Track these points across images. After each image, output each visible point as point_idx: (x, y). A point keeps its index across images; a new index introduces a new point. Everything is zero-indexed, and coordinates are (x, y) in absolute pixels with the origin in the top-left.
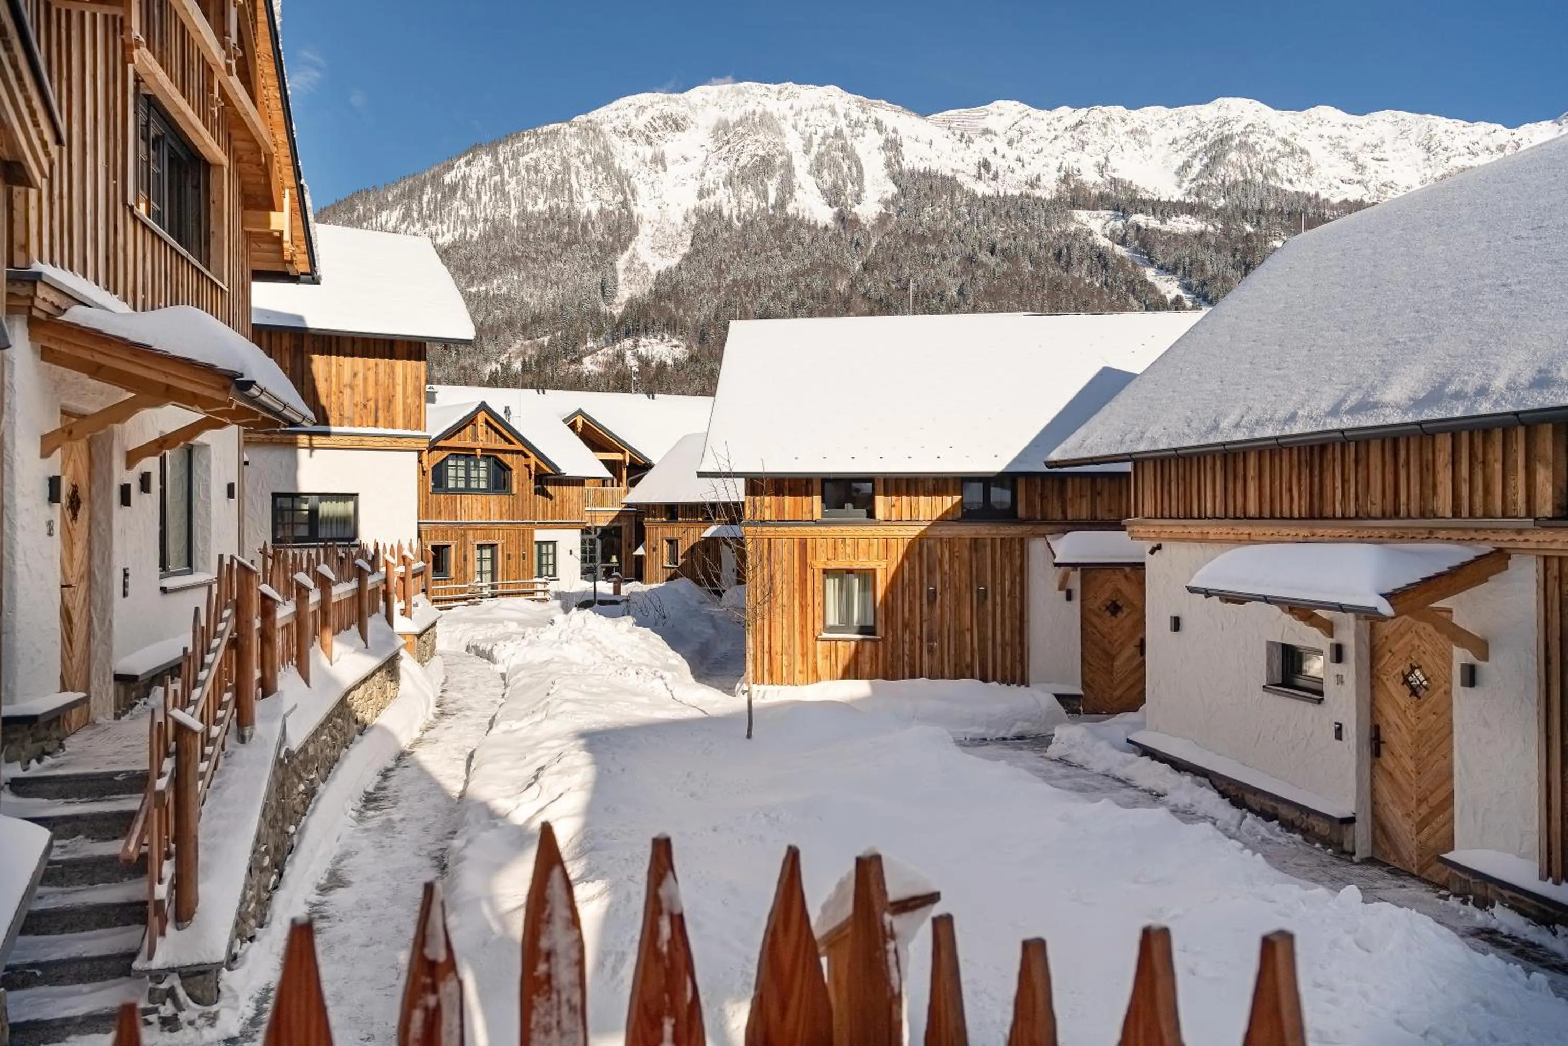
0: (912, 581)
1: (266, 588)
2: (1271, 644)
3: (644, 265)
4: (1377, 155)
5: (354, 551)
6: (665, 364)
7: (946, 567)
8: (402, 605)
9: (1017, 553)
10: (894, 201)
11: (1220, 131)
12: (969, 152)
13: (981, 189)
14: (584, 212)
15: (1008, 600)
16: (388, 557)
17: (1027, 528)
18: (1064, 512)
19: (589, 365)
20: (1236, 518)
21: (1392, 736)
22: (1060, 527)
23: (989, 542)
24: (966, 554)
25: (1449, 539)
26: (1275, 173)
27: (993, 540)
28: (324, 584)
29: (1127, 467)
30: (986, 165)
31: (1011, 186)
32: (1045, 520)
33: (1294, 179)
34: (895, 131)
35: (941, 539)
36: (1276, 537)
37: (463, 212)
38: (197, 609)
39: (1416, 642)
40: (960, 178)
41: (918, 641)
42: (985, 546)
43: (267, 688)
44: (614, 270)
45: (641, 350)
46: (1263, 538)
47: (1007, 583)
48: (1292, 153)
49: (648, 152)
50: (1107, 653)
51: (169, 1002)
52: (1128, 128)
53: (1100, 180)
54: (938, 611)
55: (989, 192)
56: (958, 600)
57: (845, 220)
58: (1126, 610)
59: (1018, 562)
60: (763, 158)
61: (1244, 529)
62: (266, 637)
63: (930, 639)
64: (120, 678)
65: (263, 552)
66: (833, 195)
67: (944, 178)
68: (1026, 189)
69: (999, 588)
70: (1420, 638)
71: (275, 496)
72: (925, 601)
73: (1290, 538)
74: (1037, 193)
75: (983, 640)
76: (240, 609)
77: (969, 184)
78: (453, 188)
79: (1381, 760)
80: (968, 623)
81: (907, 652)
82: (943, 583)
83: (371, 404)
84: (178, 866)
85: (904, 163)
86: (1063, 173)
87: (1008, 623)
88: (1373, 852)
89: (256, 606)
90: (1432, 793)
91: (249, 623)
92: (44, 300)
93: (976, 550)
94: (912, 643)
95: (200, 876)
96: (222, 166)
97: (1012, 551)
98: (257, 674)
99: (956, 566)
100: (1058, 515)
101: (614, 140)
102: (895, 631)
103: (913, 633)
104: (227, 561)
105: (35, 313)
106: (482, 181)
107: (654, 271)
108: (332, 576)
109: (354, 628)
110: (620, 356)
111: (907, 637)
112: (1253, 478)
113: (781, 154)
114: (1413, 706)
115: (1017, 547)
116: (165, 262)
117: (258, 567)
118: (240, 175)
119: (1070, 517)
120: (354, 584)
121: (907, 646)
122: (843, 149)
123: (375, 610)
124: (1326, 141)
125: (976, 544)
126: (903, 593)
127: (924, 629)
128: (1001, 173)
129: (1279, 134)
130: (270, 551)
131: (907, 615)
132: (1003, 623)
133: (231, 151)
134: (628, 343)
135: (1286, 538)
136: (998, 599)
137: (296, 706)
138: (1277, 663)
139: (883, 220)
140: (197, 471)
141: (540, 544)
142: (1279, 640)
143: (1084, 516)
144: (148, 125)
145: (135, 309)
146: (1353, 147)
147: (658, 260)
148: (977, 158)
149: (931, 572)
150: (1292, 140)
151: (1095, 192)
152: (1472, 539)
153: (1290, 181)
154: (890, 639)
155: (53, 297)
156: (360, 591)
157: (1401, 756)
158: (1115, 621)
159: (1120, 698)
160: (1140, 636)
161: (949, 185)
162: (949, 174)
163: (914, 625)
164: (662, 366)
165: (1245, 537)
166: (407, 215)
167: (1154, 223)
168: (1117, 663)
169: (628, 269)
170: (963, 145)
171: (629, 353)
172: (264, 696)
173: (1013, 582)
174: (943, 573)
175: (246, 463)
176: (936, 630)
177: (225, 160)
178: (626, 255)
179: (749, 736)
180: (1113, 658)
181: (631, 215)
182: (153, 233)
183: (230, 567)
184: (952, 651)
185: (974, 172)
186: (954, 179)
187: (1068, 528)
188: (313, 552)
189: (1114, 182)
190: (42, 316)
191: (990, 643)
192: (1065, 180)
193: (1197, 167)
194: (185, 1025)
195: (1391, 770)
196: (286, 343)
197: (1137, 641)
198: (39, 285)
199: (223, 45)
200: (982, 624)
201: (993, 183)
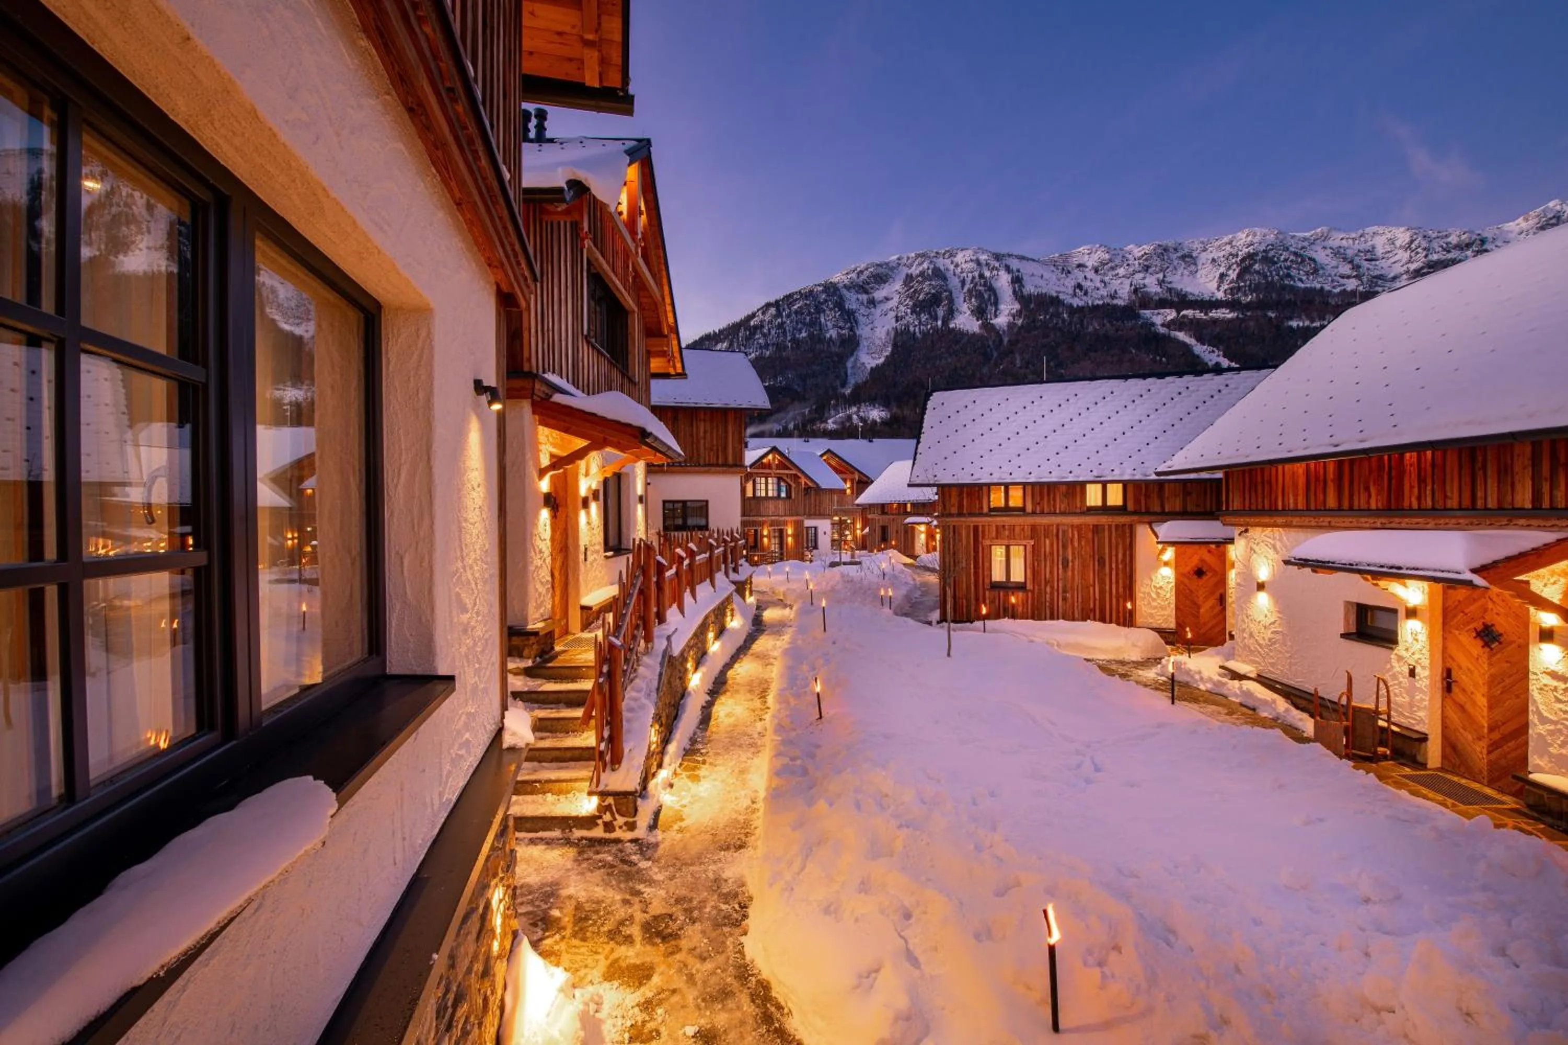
0: (1052, 554)
1: (659, 558)
2: (1348, 604)
3: (863, 364)
4: (1369, 256)
5: (707, 533)
6: (876, 422)
7: (1076, 544)
8: (733, 566)
9: (1128, 535)
10: (1019, 313)
11: (1247, 250)
12: (1068, 280)
13: (1076, 302)
14: (828, 336)
15: (1120, 566)
16: (725, 537)
17: (1135, 518)
18: (1163, 506)
19: (831, 425)
20: (1316, 510)
21: (1464, 677)
22: (1160, 517)
23: (1106, 527)
24: (1090, 535)
25: (1529, 526)
26: (1288, 276)
27: (1110, 526)
28: (691, 554)
29: (1219, 475)
30: (1079, 286)
31: (1098, 297)
32: (1148, 512)
33: (1304, 278)
34: (1018, 271)
35: (1072, 526)
36: (1355, 524)
37: (761, 341)
38: (621, 572)
39: (1490, 605)
40: (1062, 297)
41: (1056, 594)
42: (1104, 530)
43: (661, 619)
44: (846, 368)
45: (862, 414)
46: (1343, 525)
47: (1120, 556)
48: (1303, 261)
49: (864, 297)
50: (1195, 604)
51: (608, 813)
52: (1179, 254)
53: (1159, 290)
54: (1070, 573)
55: (1081, 304)
56: (1084, 566)
57: (987, 326)
58: (1209, 574)
59: (1128, 540)
60: (933, 294)
61: (1325, 520)
62: (660, 588)
63: (1065, 591)
64: (584, 608)
65: (659, 534)
66: (980, 313)
67: (1051, 297)
68: (1108, 300)
69: (1114, 559)
70: (1494, 602)
71: (664, 502)
72: (1060, 566)
73: (1368, 525)
74: (1115, 302)
75: (1102, 592)
76: (645, 572)
77: (1068, 300)
78: (756, 327)
79: (1452, 694)
80: (1091, 582)
81: (1048, 599)
82: (1073, 554)
83: (715, 448)
84: (611, 730)
85: (1024, 290)
86: (1133, 287)
87: (1121, 582)
88: (1442, 763)
89: (653, 570)
90: (1504, 724)
91: (650, 580)
92: (539, 390)
93: (1097, 533)
94: (1052, 593)
95: (625, 737)
96: (634, 312)
97: (1124, 532)
98: (655, 609)
99: (1083, 543)
100: (1157, 509)
101: (844, 291)
102: (1040, 585)
103: (1052, 587)
104: (637, 542)
105: (535, 397)
106: (770, 322)
107: (869, 367)
108: (695, 549)
109: (708, 580)
110: (849, 418)
111: (1048, 589)
112: (1333, 481)
113: (945, 291)
114: (1486, 656)
115: (1128, 531)
116: (604, 367)
117: (656, 544)
118: (644, 318)
119: (1167, 510)
120: (707, 555)
121: (1048, 596)
122: (985, 285)
123: (719, 570)
124: (1329, 251)
125: (1096, 529)
126: (1045, 560)
127: (1060, 585)
128: (1090, 291)
129: (1292, 249)
130: (662, 533)
131: (1048, 576)
132: (1117, 582)
133: (639, 304)
134: (854, 409)
135: (1365, 525)
136: (1114, 566)
137: (676, 629)
138: (1353, 618)
139: (1011, 325)
140: (623, 487)
141: (807, 528)
142: (1355, 601)
143: (1177, 509)
144: (595, 291)
145: (588, 394)
146: (1350, 253)
147: (870, 361)
148: (1073, 283)
149: (1065, 547)
150: (1302, 252)
151: (1157, 298)
152: (1553, 526)
153: (1301, 280)
154: (1036, 591)
155: (544, 388)
156: (710, 557)
157: (1472, 693)
158: (1201, 582)
159: (1204, 634)
160: (1221, 591)
161: (1055, 301)
162: (1055, 294)
163: (1053, 581)
164: (874, 422)
165: (1326, 524)
166: (731, 345)
167: (1199, 315)
168: (1202, 610)
169: (853, 367)
170: (1064, 275)
171: (855, 417)
172: (659, 623)
173: (1124, 554)
174: (1073, 548)
175: (649, 484)
176: (1069, 586)
177: (636, 309)
178: (852, 359)
179: (949, 655)
180: (1199, 607)
181: (855, 334)
182: (598, 351)
183: (639, 545)
184: (1080, 600)
185: (1071, 291)
186: (1057, 297)
187: (1165, 518)
188: (685, 534)
189: (1170, 290)
190: (539, 399)
191: (1108, 595)
192: (1136, 291)
193: (1233, 275)
194: (617, 828)
195: (1462, 703)
196: (669, 415)
197: (1217, 595)
198: (536, 381)
199: (634, 240)
200: (1102, 582)
201: (1084, 298)
